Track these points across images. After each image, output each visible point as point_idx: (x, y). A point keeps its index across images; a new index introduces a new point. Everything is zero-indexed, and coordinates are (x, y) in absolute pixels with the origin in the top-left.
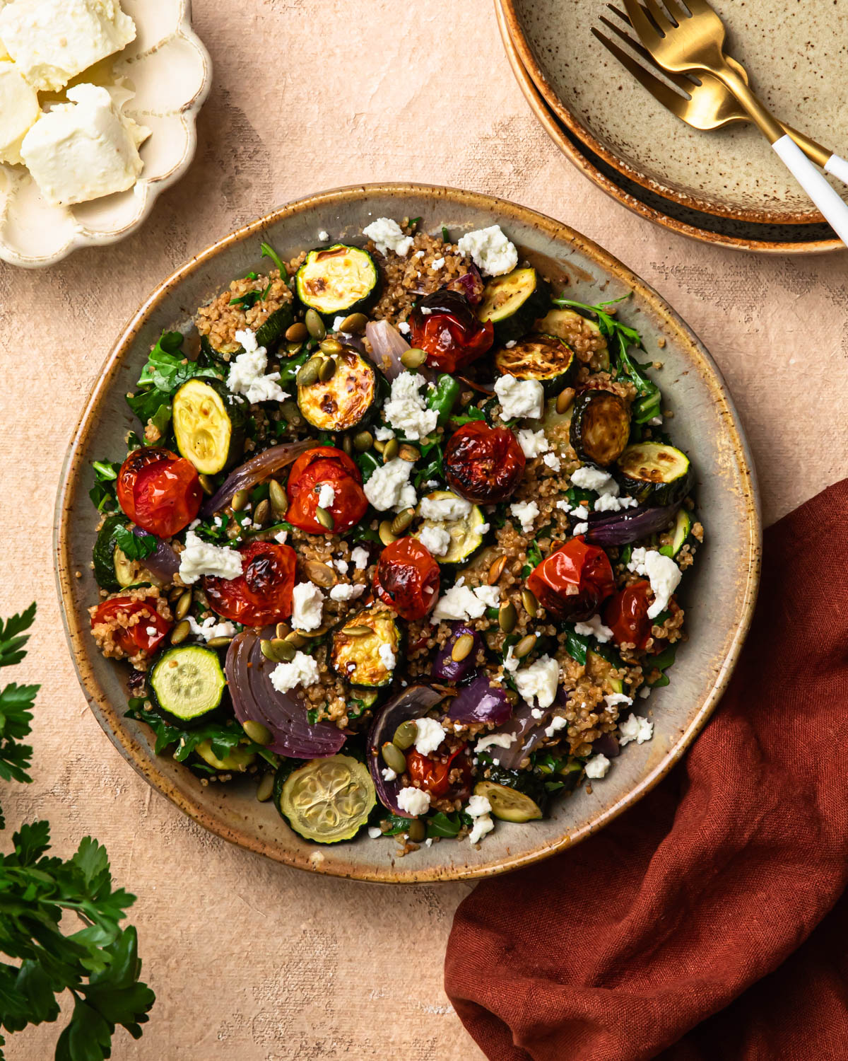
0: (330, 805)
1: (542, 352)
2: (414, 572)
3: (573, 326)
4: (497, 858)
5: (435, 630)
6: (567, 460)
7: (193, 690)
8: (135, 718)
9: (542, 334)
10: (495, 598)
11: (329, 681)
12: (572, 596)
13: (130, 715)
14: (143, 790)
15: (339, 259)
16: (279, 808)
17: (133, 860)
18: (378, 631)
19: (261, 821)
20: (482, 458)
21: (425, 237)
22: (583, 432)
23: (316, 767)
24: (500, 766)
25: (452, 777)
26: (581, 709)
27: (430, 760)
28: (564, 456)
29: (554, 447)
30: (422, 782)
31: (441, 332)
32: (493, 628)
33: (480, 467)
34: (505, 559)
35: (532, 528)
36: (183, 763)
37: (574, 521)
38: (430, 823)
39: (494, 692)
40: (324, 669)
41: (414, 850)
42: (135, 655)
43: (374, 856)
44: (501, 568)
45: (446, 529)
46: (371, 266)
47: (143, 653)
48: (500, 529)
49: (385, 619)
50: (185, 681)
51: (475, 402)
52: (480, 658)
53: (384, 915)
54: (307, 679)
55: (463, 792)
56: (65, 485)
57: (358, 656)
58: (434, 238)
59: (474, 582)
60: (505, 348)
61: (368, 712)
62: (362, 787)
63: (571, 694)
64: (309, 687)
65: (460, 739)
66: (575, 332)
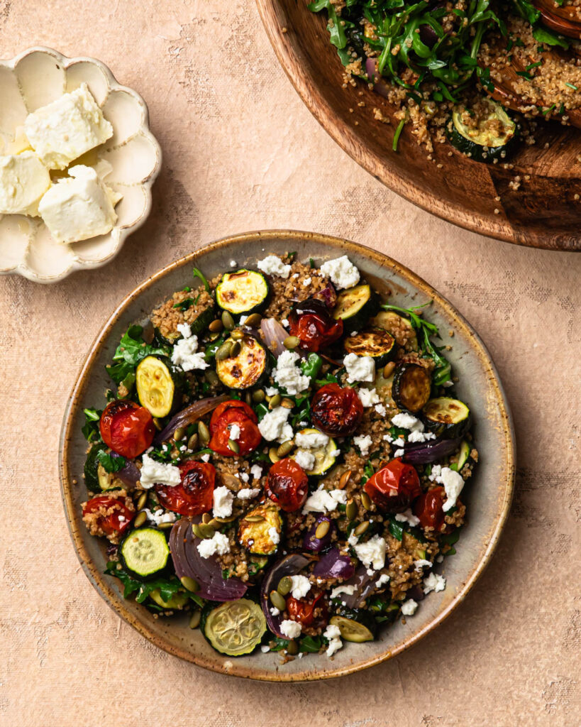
0: (236, 631)
1: (374, 339)
2: (292, 481)
3: (394, 322)
4: (344, 666)
5: (305, 518)
6: (390, 408)
7: (148, 557)
8: (110, 575)
9: (374, 327)
10: (343, 497)
11: (236, 551)
12: (393, 497)
13: (107, 572)
14: (116, 621)
15: (243, 279)
16: (204, 633)
17: (110, 666)
18: (268, 519)
19: (192, 641)
20: (335, 408)
21: (299, 264)
22: (400, 390)
23: (228, 607)
24: (346, 606)
25: (316, 613)
26: (399, 570)
27: (302, 602)
28: (388, 406)
29: (382, 400)
30: (296, 617)
31: (309, 325)
32: (342, 517)
33: (334, 413)
34: (350, 473)
35: (367, 453)
36: (142, 604)
37: (395, 448)
38: (301, 643)
39: (343, 558)
40: (233, 543)
41: (291, 660)
42: (111, 534)
43: (265, 664)
44: (347, 478)
45: (312, 453)
46: (264, 283)
47: (117, 533)
48: (347, 453)
49: (273, 511)
50: (143, 551)
51: (331, 371)
52: (334, 536)
53: (271, 702)
54: (222, 550)
55: (322, 623)
56: (66, 424)
57: (255, 535)
58: (305, 265)
59: (330, 487)
60: (351, 337)
61: (262, 571)
62: (258, 619)
63: (393, 560)
64: (224, 555)
65: (320, 588)
66: (395, 326)
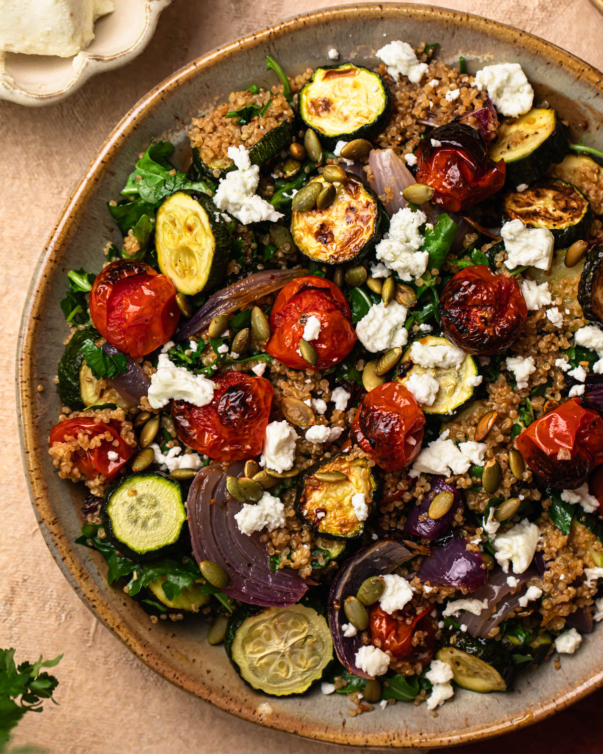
0: (283, 656)
1: (554, 199)
2: (399, 420)
3: (588, 175)
4: (454, 728)
5: (413, 483)
6: (570, 317)
7: (150, 523)
8: (87, 545)
9: (555, 180)
10: (480, 455)
11: (295, 526)
12: (563, 462)
13: (82, 541)
14: (89, 619)
15: (348, 80)
16: (230, 654)
17: (72, 689)
18: (353, 479)
19: (209, 666)
20: (482, 305)
21: (441, 65)
22: (593, 290)
23: (273, 615)
24: (467, 632)
25: (415, 640)
26: (558, 581)
27: (395, 619)
28: (568, 312)
29: (558, 301)
30: (383, 642)
31: (449, 167)
32: (475, 487)
33: (479, 314)
34: (495, 415)
35: (526, 385)
36: (133, 598)
37: (571, 382)
38: (386, 684)
39: (470, 556)
40: (292, 513)
41: (368, 710)
42: (93, 479)
43: (325, 713)
44: (490, 424)
45: (436, 377)
46: (382, 91)
47: (102, 478)
48: (493, 382)
49: (362, 467)
50: (143, 512)
51: (478, 245)
52: (459, 518)
54: (273, 521)
55: (425, 656)
56: (34, 292)
57: (328, 504)
58: (451, 67)
59: (460, 436)
60: (516, 192)
61: (334, 563)
62: (320, 640)
63: (550, 564)
64: (274, 530)
65: (427, 600)
66: (590, 181)
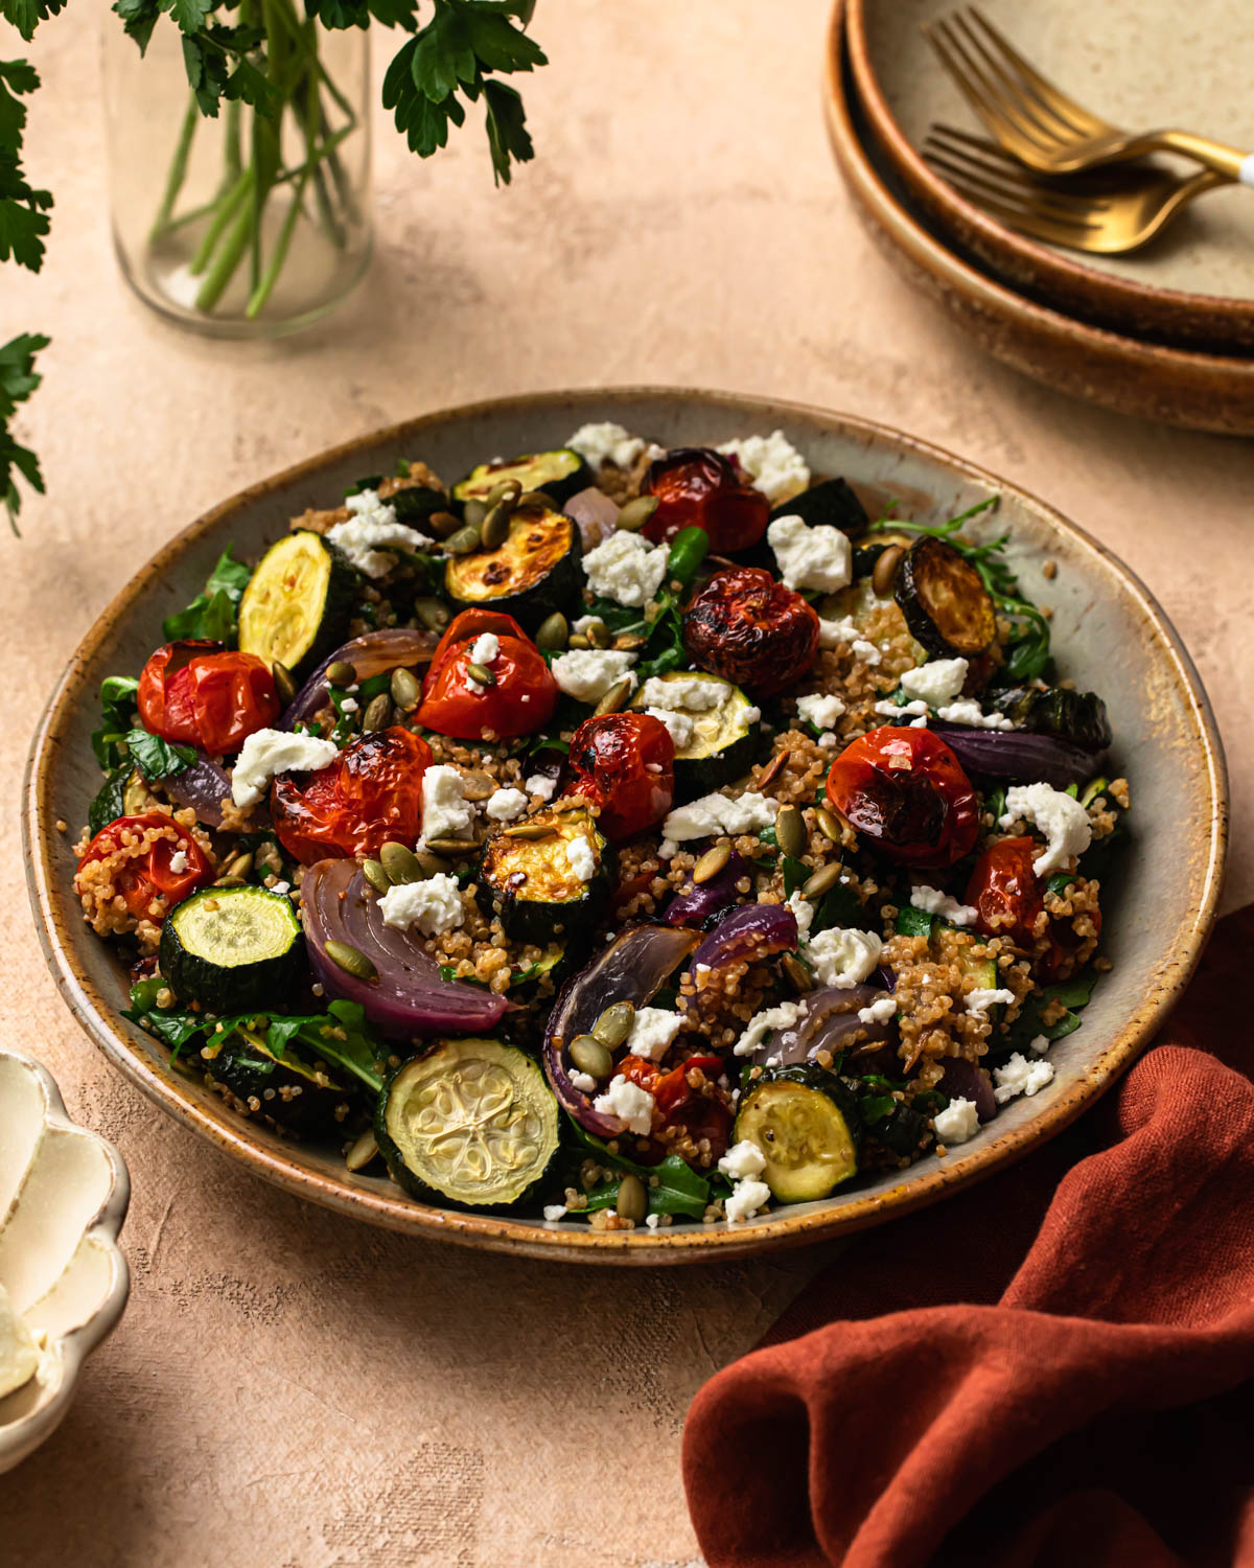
0: (474, 1140)
5: (666, 865)
6: (892, 655)
7: (242, 940)
8: (140, 1026)
10: (768, 811)
11: (479, 924)
12: (901, 774)
13: (131, 1017)
15: (523, 469)
18: (567, 835)
20: (746, 593)
23: (452, 1062)
26: (922, 989)
28: (886, 647)
33: (744, 606)
35: (833, 739)
38: (654, 1181)
50: (230, 929)
52: (744, 886)
53: (572, 1425)
54: (441, 908)
62: (532, 1111)
